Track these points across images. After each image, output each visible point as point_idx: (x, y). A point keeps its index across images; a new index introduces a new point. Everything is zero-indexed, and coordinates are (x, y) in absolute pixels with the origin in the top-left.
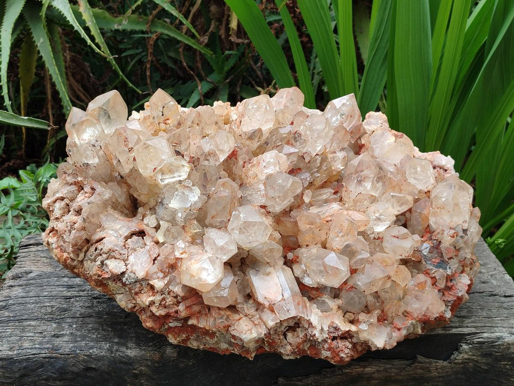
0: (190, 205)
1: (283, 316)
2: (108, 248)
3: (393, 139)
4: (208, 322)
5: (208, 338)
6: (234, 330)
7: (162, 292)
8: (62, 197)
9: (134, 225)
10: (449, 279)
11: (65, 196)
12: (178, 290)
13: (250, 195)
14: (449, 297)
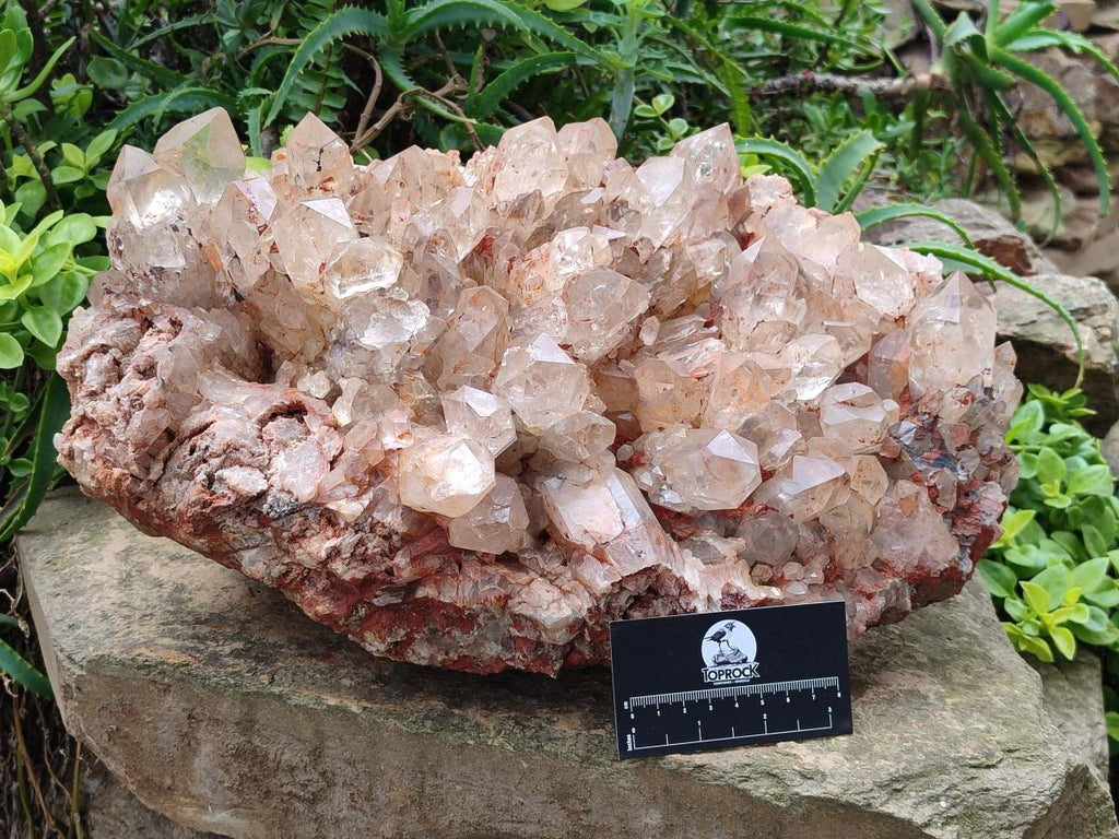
0: (408, 338)
1: (627, 566)
2: (225, 441)
3: (813, 221)
4: (460, 591)
5: (457, 633)
6: (520, 603)
7: (357, 527)
8: (103, 345)
9: (277, 395)
10: (962, 492)
11: (110, 343)
12: (393, 520)
13: (530, 326)
14: (965, 528)
